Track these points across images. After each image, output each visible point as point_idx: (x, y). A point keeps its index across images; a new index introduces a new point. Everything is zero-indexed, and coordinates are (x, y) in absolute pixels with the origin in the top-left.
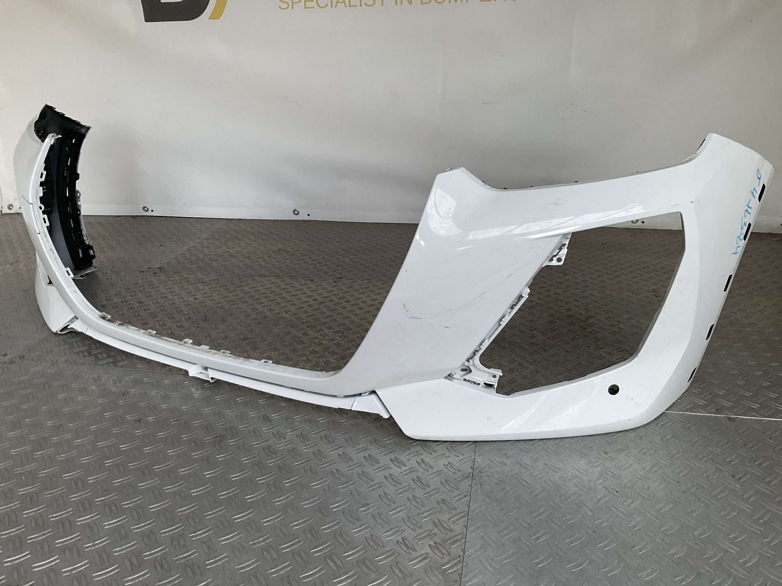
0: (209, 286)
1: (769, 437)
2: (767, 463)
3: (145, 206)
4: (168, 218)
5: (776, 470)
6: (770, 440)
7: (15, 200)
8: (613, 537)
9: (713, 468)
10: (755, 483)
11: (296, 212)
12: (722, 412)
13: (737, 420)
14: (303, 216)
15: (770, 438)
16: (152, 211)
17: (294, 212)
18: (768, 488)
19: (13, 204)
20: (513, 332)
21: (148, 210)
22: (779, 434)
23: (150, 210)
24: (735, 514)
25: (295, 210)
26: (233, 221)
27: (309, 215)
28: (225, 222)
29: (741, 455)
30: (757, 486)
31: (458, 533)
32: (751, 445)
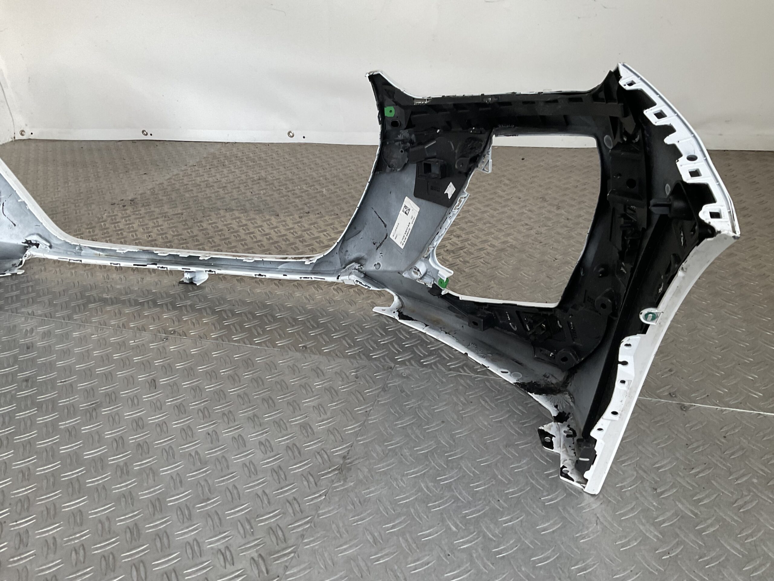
0: (169, 222)
1: (724, 435)
2: (707, 472)
3: (144, 129)
4: (166, 143)
5: (715, 484)
6: (723, 440)
7: (27, 125)
8: (468, 565)
9: (633, 475)
10: (680, 501)
11: (291, 134)
12: (676, 397)
13: (691, 408)
14: (298, 139)
15: (725, 437)
16: (151, 135)
17: (289, 134)
18: (693, 508)
19: (25, 130)
20: (467, 282)
21: (147, 134)
22: (738, 431)
23: (149, 134)
24: (635, 544)
25: (290, 132)
26: (227, 145)
27: (304, 137)
28: (219, 146)
29: (677, 459)
30: (680, 506)
31: (290, 545)
32: (695, 445)
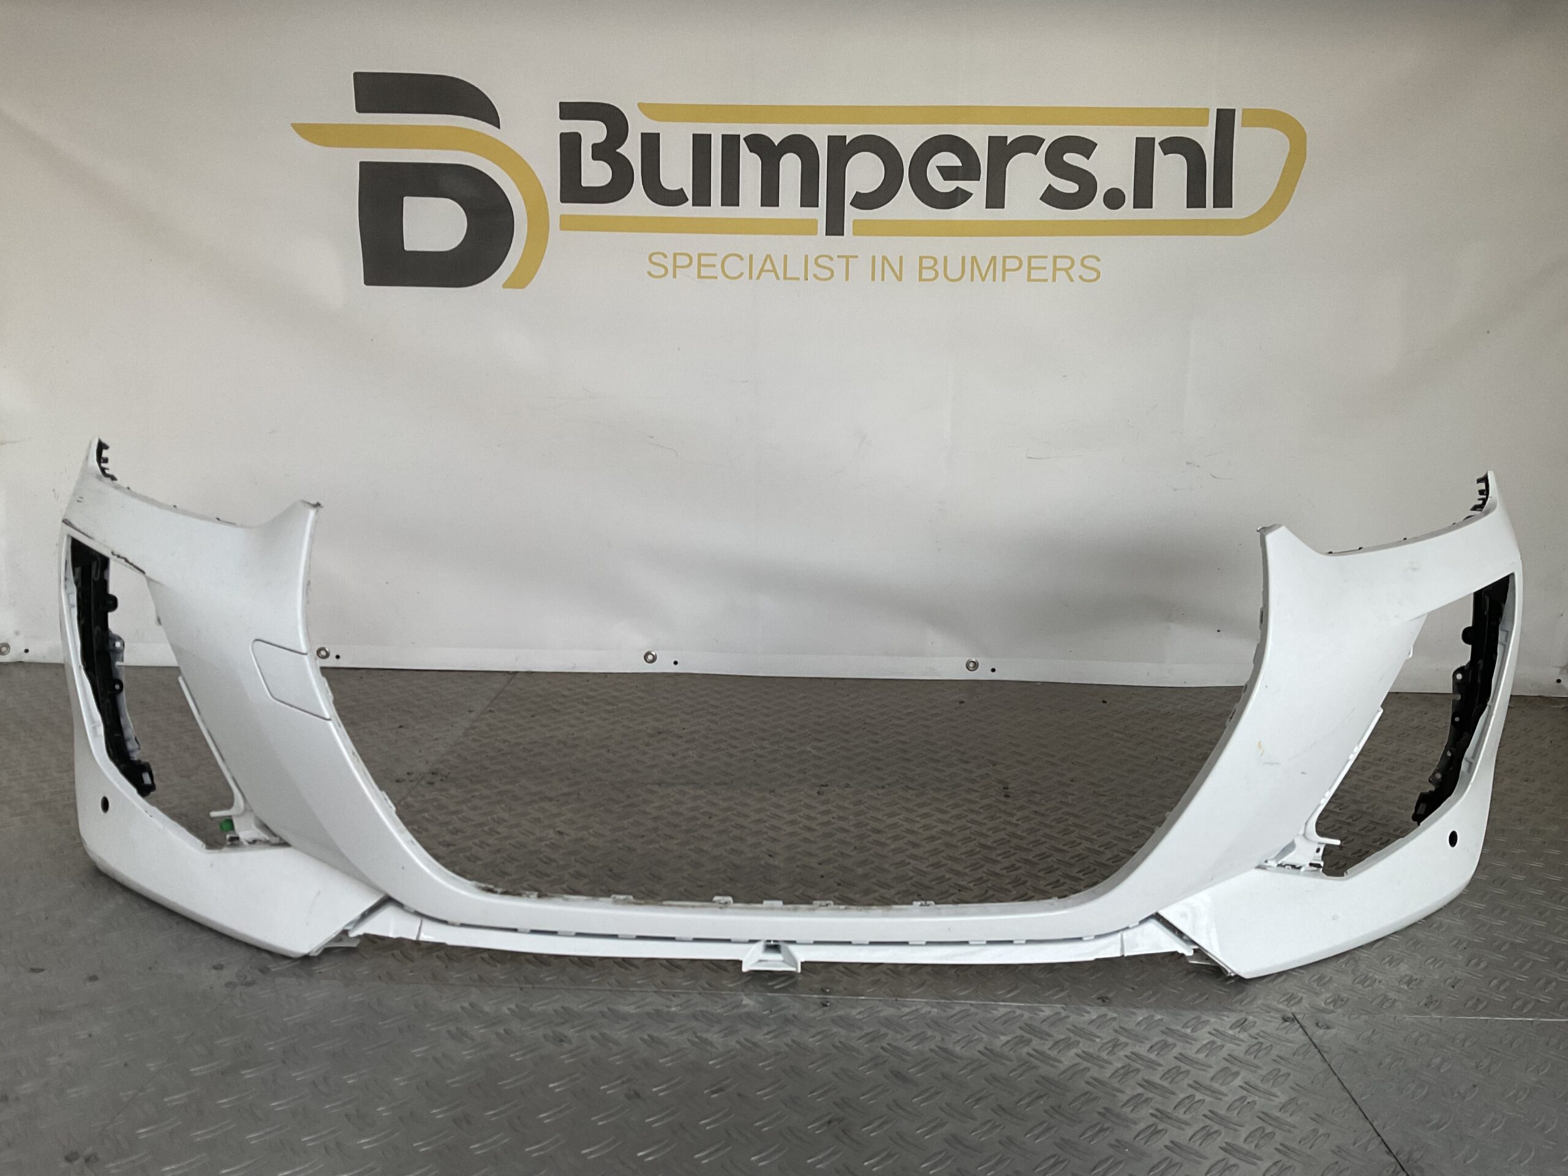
3: (322, 646)
7: (17, 633)
11: (650, 657)
14: (663, 666)
16: (337, 657)
17: (645, 657)
19: (10, 644)
21: (327, 656)
23: (333, 656)
25: (648, 653)
26: (517, 676)
27: (676, 663)
28: (503, 677)
